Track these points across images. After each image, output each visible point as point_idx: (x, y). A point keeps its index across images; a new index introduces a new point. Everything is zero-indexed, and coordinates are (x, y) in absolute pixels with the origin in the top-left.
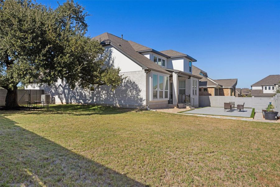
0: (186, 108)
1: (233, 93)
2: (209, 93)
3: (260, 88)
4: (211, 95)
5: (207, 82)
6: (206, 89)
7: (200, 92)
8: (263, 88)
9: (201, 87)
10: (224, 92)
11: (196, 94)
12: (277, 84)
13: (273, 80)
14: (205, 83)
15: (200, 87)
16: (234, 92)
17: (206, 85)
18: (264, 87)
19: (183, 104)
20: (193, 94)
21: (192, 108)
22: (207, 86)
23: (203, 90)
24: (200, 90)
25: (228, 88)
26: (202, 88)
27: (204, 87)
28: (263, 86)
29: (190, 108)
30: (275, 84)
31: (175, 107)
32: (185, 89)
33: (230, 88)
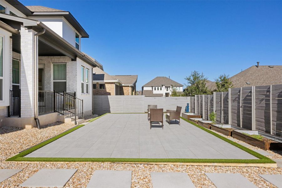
0: (64, 122)
1: (134, 93)
2: (107, 91)
3: (150, 89)
4: (109, 94)
5: (104, 74)
6: (102, 86)
7: (95, 90)
8: (152, 89)
9: (95, 82)
10: (124, 91)
11: (87, 92)
12: (164, 85)
13: (160, 81)
14: (101, 77)
15: (93, 81)
16: (134, 91)
17: (103, 79)
18: (154, 88)
19: (57, 113)
20: (83, 92)
21: (78, 120)
22: (105, 81)
23: (98, 86)
24: (94, 86)
25: (129, 86)
26: (98, 83)
27: (100, 82)
28: (152, 87)
29: (74, 122)
30: (162, 85)
31: (27, 126)
32: (66, 82)
33: (131, 86)
